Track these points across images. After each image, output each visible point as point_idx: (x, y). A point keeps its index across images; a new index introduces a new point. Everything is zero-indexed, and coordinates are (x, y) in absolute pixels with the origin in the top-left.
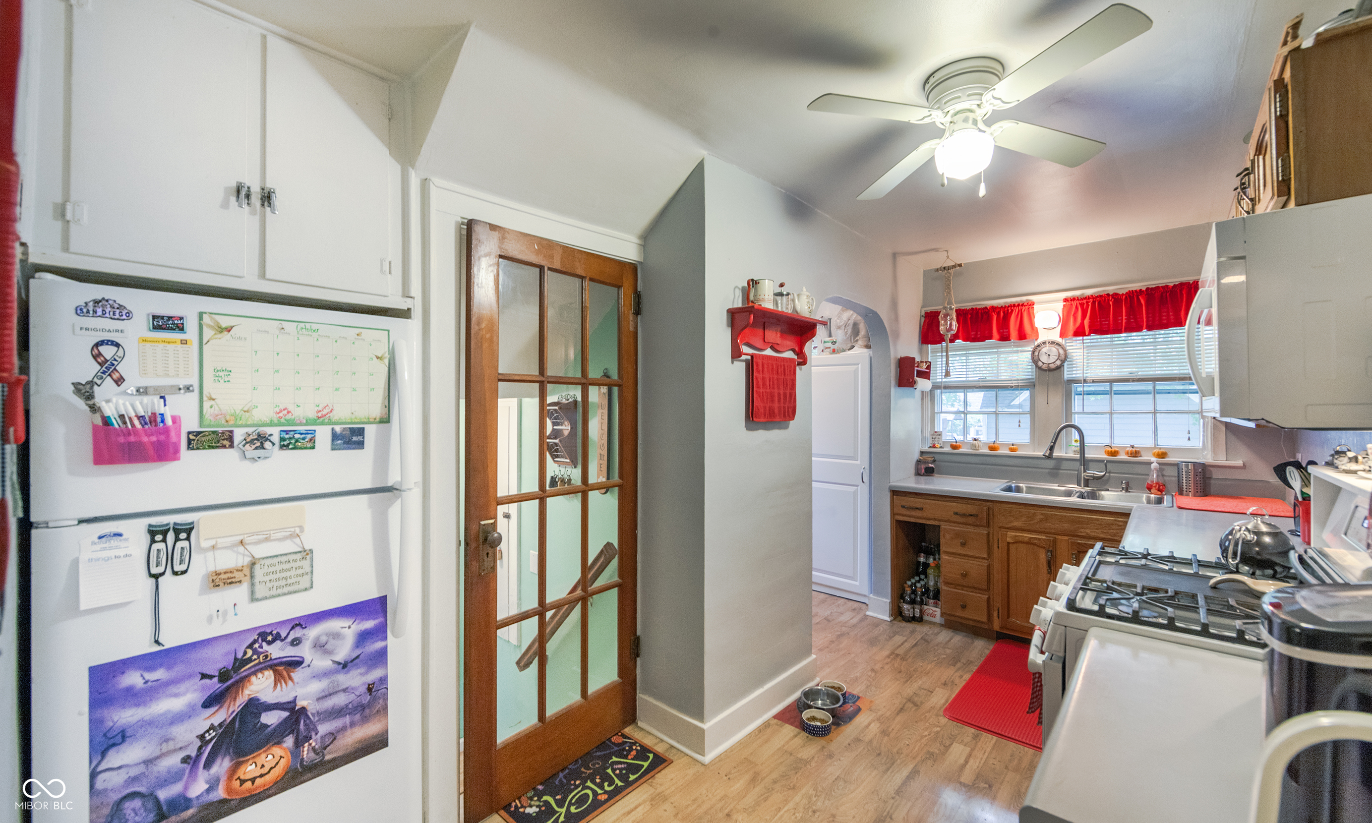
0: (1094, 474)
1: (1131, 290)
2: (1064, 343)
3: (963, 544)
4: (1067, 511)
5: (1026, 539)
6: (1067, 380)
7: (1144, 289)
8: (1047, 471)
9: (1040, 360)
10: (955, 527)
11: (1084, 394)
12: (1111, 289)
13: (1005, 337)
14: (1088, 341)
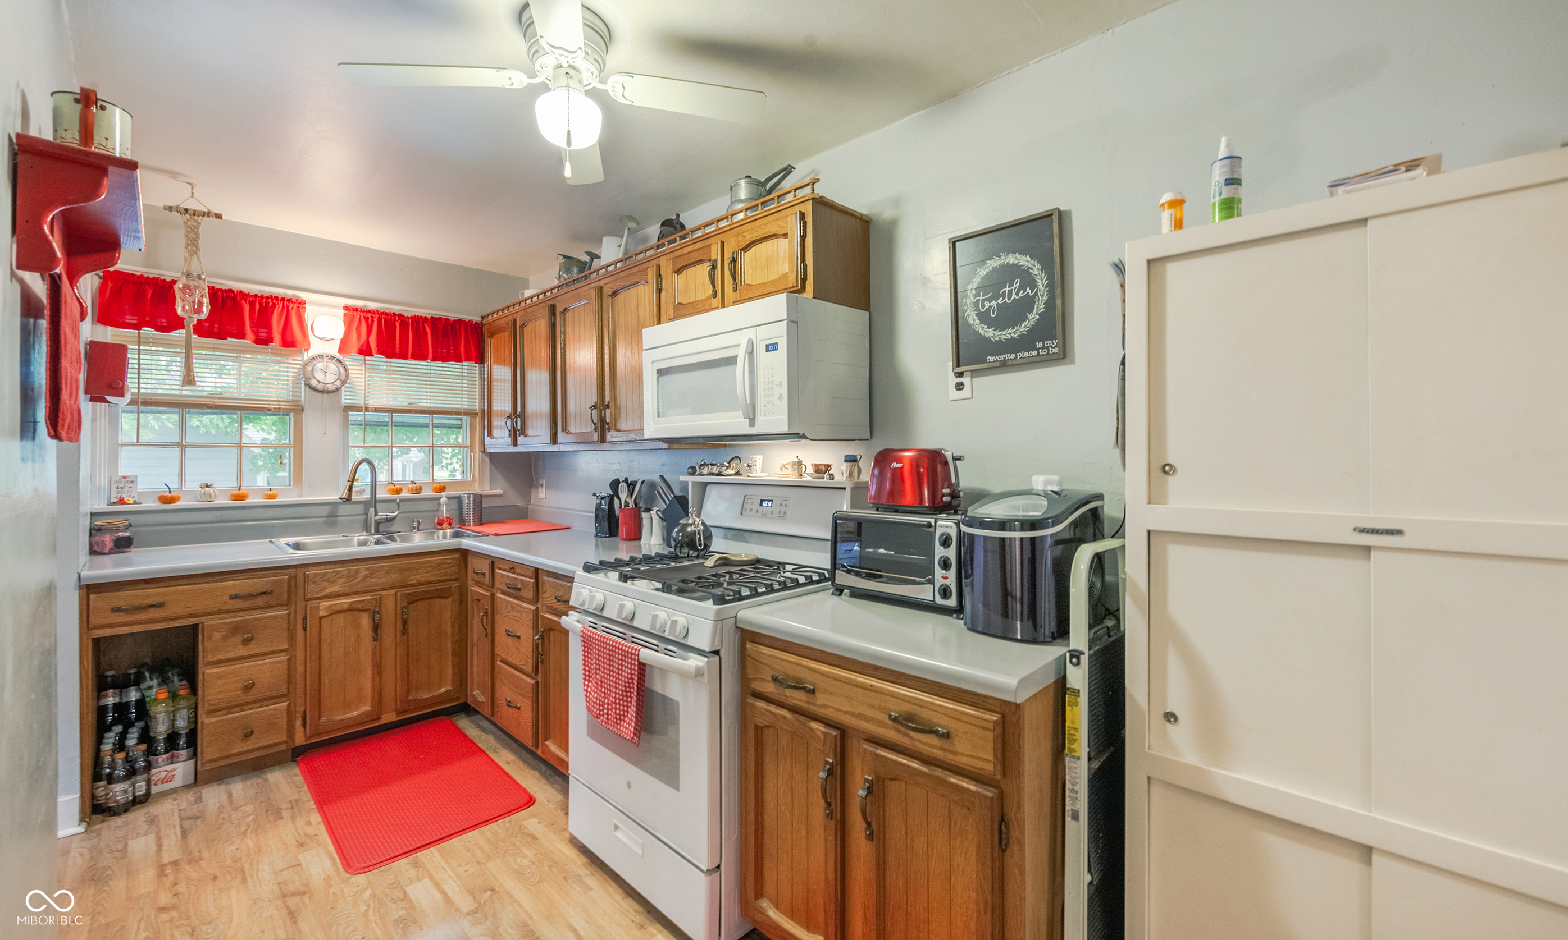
0: (387, 515)
1: (417, 314)
2: (341, 357)
3: (246, 642)
4: (395, 560)
5: (346, 606)
6: (345, 407)
7: (429, 316)
8: (323, 519)
9: (314, 377)
10: (231, 617)
11: (366, 425)
12: (396, 309)
13: (263, 341)
14: (370, 363)
